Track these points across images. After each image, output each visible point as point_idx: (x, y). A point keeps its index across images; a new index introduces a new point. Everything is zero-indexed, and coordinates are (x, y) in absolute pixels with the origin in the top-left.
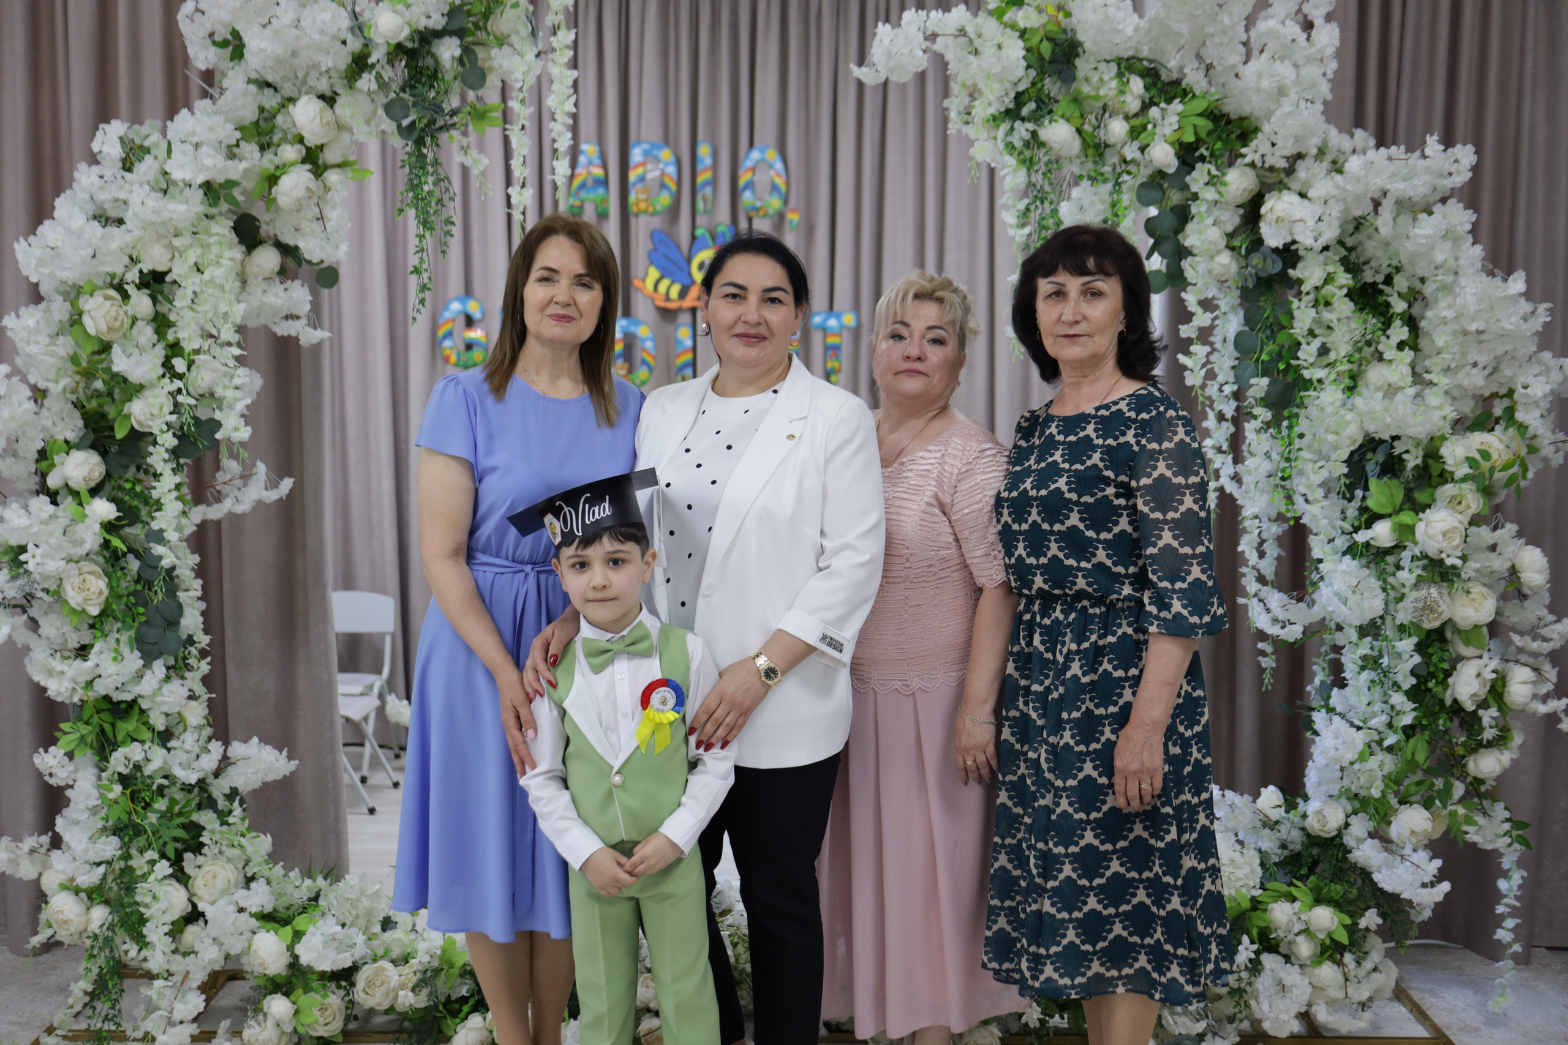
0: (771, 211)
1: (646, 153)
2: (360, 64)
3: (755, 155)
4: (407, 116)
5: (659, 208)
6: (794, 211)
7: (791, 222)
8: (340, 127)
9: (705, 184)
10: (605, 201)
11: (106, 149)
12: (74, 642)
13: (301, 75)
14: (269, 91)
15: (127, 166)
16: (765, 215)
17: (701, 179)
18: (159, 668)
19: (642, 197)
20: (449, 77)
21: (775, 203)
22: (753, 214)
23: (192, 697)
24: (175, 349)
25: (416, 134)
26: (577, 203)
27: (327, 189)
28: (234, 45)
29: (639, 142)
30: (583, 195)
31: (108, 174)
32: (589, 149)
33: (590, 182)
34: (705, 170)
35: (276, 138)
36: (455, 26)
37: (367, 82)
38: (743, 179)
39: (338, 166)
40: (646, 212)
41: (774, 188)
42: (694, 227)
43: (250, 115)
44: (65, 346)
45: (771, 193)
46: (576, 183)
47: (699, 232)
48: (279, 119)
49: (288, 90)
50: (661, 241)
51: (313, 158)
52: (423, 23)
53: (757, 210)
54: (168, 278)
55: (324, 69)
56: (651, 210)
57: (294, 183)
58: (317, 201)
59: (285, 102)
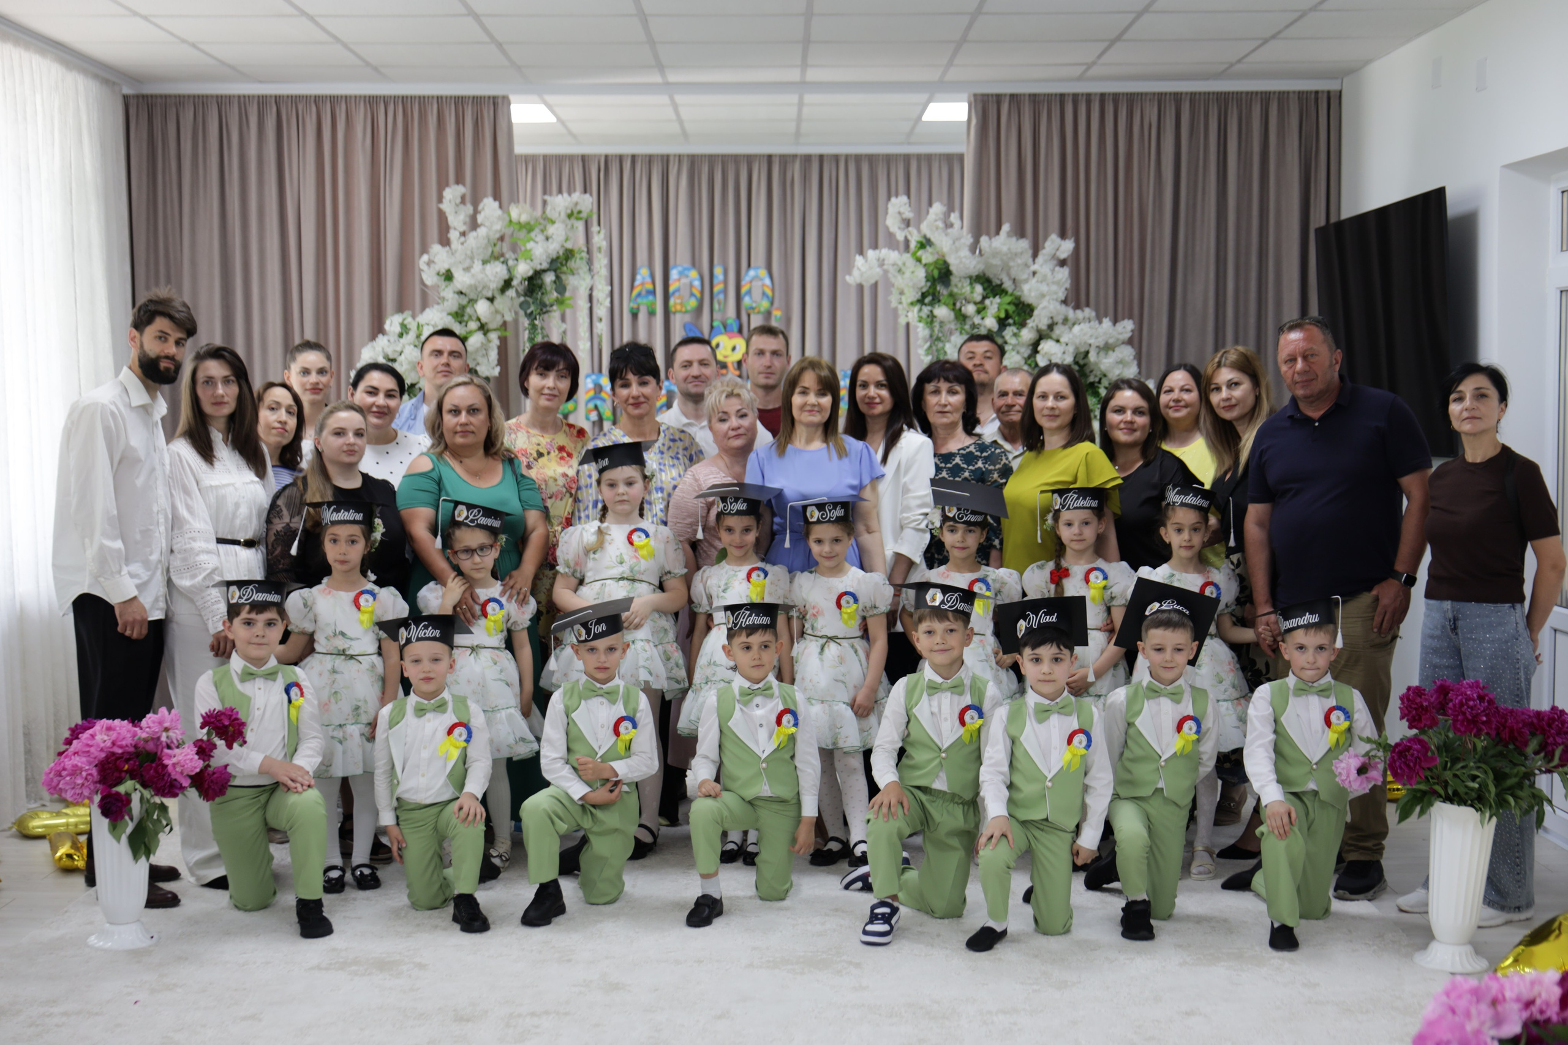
0: (762, 309)
1: (681, 273)
2: (507, 284)
3: (752, 273)
4: (529, 308)
5: (689, 308)
6: (777, 309)
7: (776, 317)
8: (497, 312)
9: (719, 293)
10: (653, 304)
11: (392, 329)
13: (479, 289)
14: (462, 296)
15: (401, 335)
16: (759, 312)
17: (716, 289)
19: (678, 301)
20: (548, 288)
21: (765, 305)
22: (751, 311)
25: (533, 317)
26: (635, 306)
27: (489, 341)
28: (448, 276)
29: (675, 266)
30: (639, 300)
31: (392, 340)
32: (643, 273)
33: (644, 293)
34: (719, 283)
35: (466, 318)
36: (554, 267)
37: (511, 293)
38: (744, 290)
39: (495, 330)
40: (681, 311)
41: (764, 294)
42: (712, 320)
43: (455, 308)
45: (762, 299)
46: (635, 292)
47: (715, 324)
48: (469, 310)
49: (472, 296)
50: (690, 330)
51: (483, 328)
52: (539, 268)
53: (752, 308)
54: (417, 387)
55: (491, 287)
56: (684, 310)
57: (475, 340)
58: (485, 348)
59: (472, 301)
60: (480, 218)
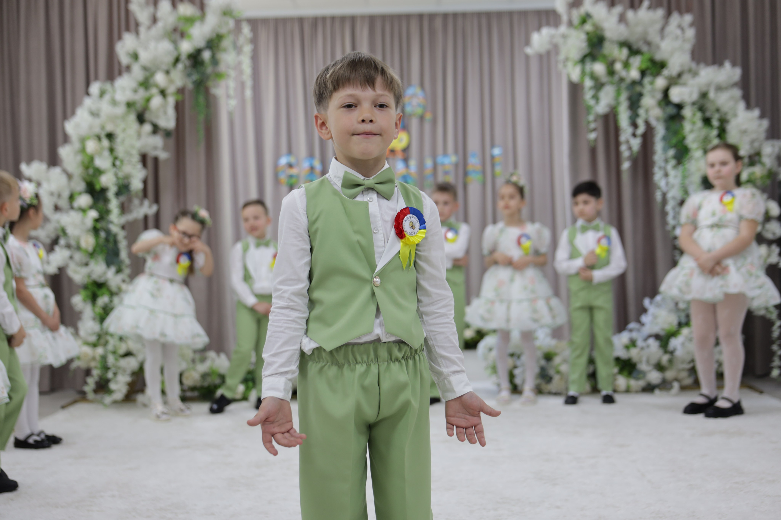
0: (419, 114)
2: (177, 60)
3: (411, 90)
4: (194, 77)
6: (428, 113)
7: (428, 118)
8: (171, 81)
12: (84, 260)
13: (157, 63)
14: (147, 70)
15: (101, 97)
18: (113, 269)
20: (207, 63)
21: (419, 111)
22: (410, 116)
23: (124, 281)
24: (116, 158)
27: (167, 102)
28: (135, 57)
31: (95, 100)
35: (150, 86)
36: (209, 46)
37: (180, 66)
39: (171, 94)
41: (420, 104)
43: (141, 79)
44: (79, 158)
45: (418, 107)
48: (151, 80)
49: (153, 70)
51: (163, 93)
53: (413, 114)
55: (166, 62)
57: (156, 101)
58: (164, 106)
59: (152, 74)
60: (159, 14)
